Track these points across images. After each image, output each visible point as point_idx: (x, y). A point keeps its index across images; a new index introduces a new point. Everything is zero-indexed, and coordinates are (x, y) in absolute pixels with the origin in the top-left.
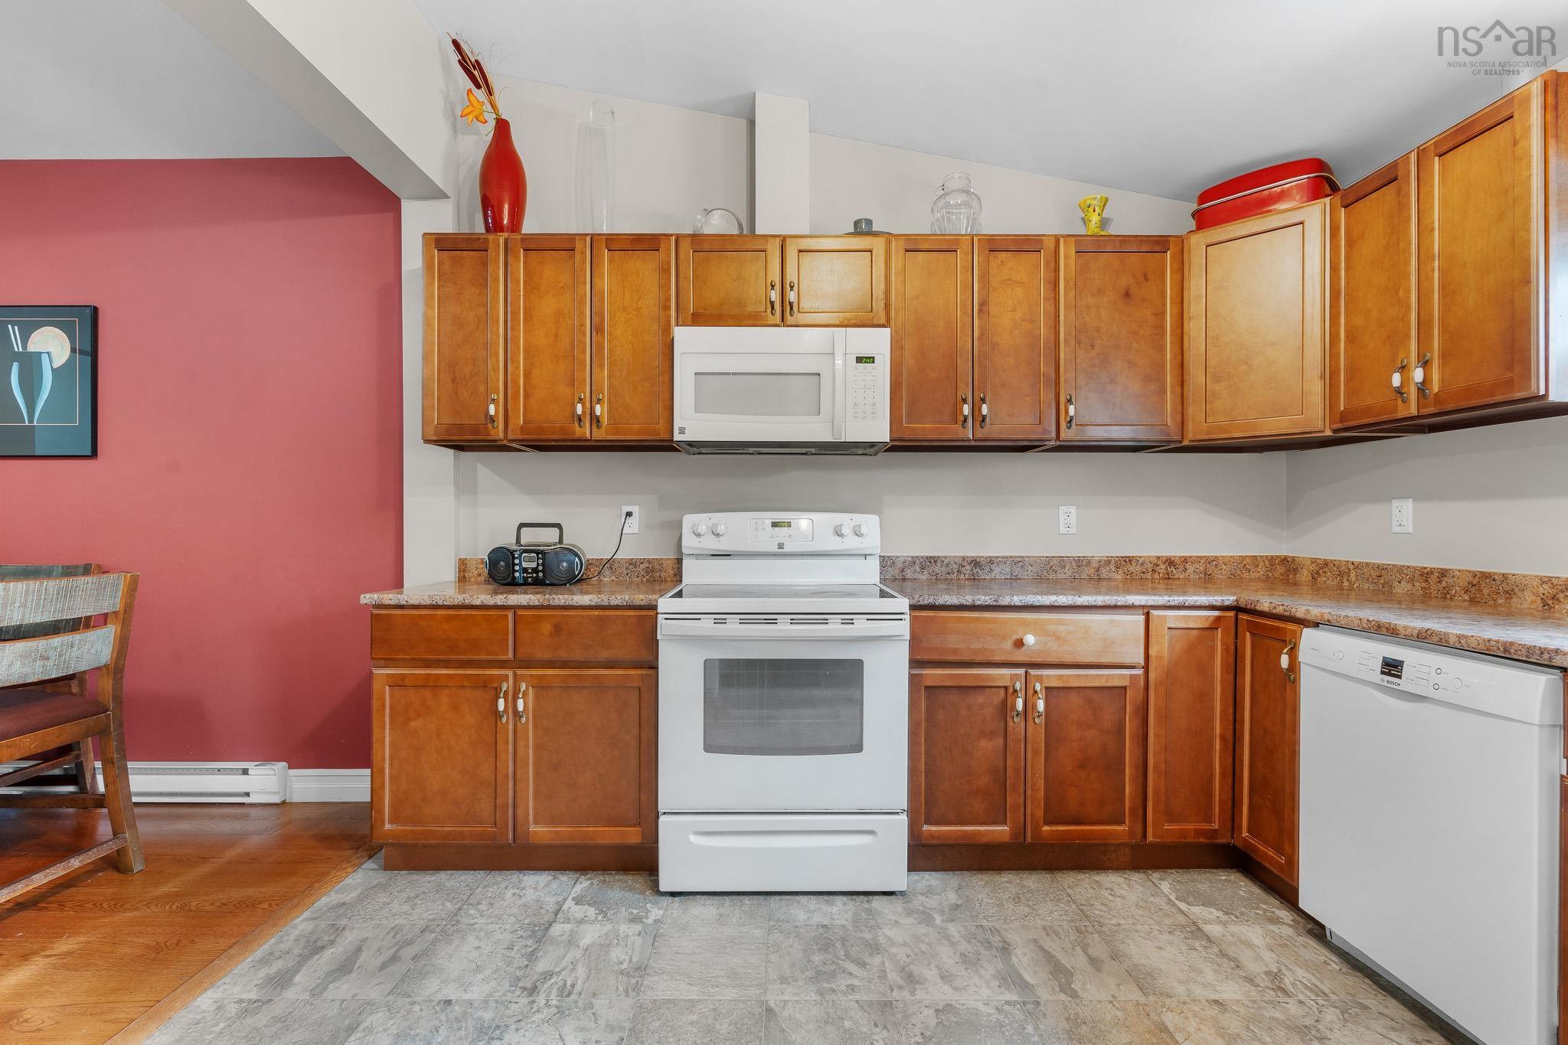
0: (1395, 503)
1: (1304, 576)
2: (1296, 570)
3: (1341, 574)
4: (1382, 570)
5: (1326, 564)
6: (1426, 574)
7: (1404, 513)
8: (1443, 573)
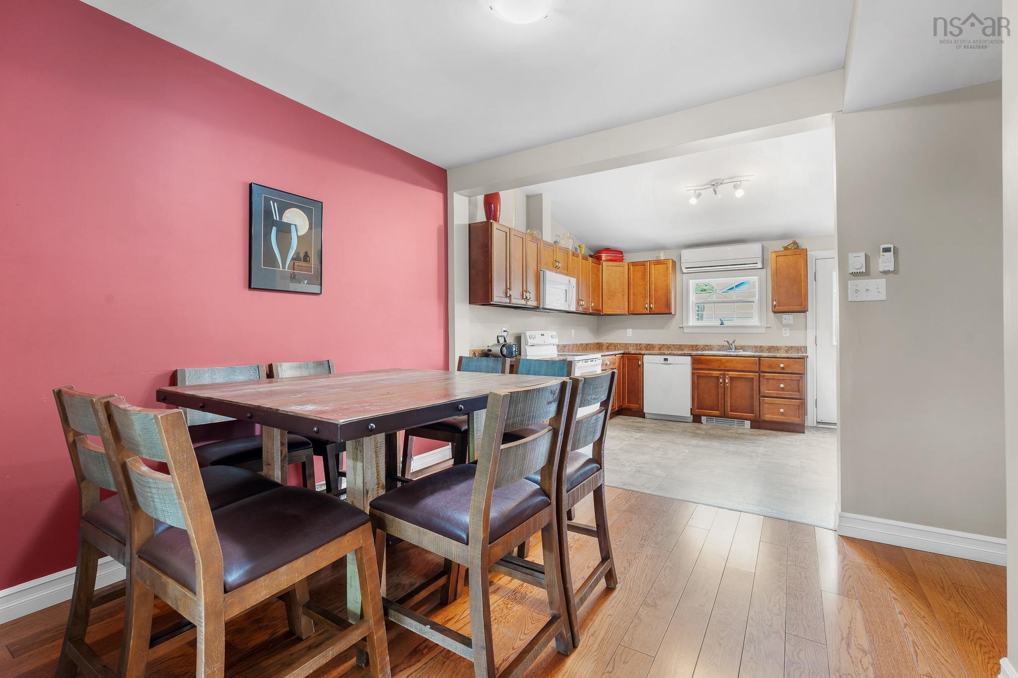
0: (628, 330)
1: (605, 347)
2: (602, 346)
3: (615, 346)
4: (626, 344)
5: (611, 344)
6: (636, 345)
7: (630, 332)
8: (640, 344)
